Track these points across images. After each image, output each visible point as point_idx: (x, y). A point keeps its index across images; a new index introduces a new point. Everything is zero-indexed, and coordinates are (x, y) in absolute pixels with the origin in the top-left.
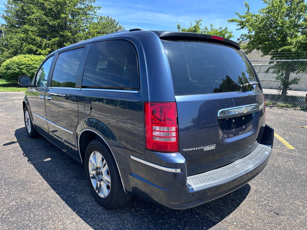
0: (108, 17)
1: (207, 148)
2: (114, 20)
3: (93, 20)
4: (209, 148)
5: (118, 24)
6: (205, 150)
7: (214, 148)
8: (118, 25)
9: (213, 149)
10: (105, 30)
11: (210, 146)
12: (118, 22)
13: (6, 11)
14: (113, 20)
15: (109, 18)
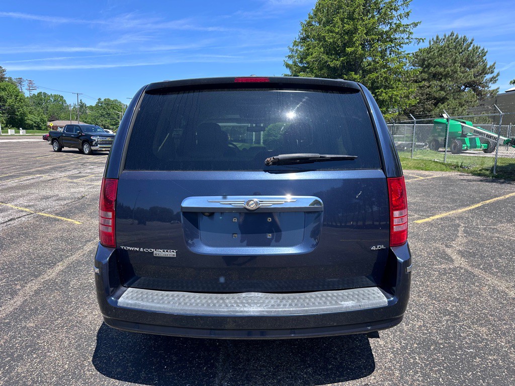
0: (452, 34)
1: (160, 253)
2: (465, 37)
3: (401, 49)
4: (164, 253)
5: (471, 43)
6: (156, 254)
7: (174, 255)
8: (472, 45)
9: (171, 256)
10: (439, 60)
11: (165, 250)
12: (473, 40)
13: (289, 57)
14: (461, 39)
15: (453, 36)
